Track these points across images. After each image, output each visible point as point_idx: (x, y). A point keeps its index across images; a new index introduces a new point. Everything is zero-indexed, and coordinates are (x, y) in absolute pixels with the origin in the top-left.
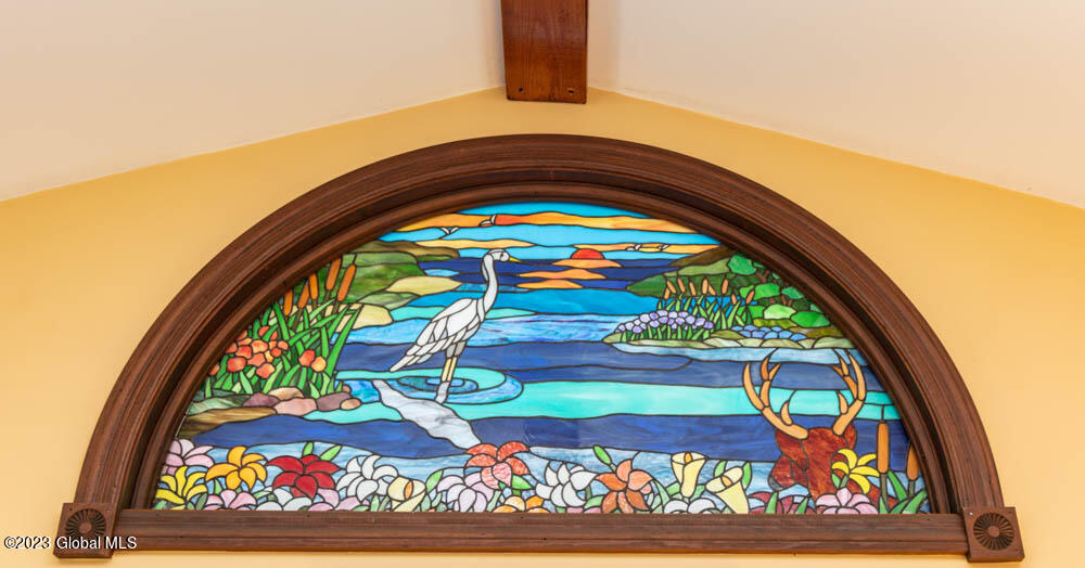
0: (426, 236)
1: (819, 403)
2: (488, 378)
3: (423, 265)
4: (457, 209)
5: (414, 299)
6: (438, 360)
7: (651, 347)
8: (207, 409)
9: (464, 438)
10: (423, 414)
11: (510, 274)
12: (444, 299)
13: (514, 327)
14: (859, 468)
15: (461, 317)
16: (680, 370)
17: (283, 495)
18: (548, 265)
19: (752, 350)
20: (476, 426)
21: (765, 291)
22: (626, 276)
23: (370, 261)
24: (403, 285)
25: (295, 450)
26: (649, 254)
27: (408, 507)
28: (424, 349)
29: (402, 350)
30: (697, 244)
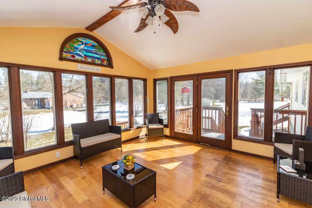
0: (79, 39)
1: (104, 57)
2: (84, 52)
3: (79, 41)
4: (81, 37)
5: (79, 44)
6: (81, 50)
7: (94, 52)
8: (65, 50)
9: (83, 56)
10: (81, 54)
11: (86, 44)
12: (81, 45)
13: (86, 48)
14: (105, 62)
15: (82, 47)
16: (96, 54)
17: (72, 57)
18: (88, 44)
19: (100, 53)
20: (84, 55)
21: (101, 49)
22: (93, 46)
23: (75, 40)
24: (78, 43)
25: (72, 54)
26: (94, 45)
27: (80, 60)
28: (80, 49)
29: (78, 48)
30: (97, 45)
